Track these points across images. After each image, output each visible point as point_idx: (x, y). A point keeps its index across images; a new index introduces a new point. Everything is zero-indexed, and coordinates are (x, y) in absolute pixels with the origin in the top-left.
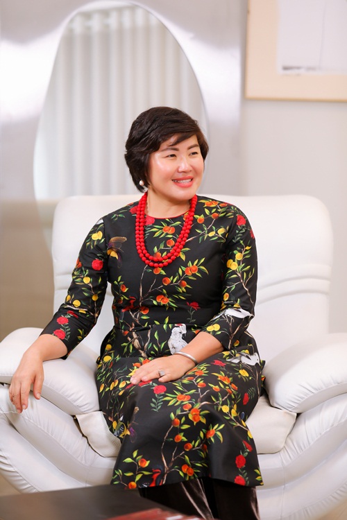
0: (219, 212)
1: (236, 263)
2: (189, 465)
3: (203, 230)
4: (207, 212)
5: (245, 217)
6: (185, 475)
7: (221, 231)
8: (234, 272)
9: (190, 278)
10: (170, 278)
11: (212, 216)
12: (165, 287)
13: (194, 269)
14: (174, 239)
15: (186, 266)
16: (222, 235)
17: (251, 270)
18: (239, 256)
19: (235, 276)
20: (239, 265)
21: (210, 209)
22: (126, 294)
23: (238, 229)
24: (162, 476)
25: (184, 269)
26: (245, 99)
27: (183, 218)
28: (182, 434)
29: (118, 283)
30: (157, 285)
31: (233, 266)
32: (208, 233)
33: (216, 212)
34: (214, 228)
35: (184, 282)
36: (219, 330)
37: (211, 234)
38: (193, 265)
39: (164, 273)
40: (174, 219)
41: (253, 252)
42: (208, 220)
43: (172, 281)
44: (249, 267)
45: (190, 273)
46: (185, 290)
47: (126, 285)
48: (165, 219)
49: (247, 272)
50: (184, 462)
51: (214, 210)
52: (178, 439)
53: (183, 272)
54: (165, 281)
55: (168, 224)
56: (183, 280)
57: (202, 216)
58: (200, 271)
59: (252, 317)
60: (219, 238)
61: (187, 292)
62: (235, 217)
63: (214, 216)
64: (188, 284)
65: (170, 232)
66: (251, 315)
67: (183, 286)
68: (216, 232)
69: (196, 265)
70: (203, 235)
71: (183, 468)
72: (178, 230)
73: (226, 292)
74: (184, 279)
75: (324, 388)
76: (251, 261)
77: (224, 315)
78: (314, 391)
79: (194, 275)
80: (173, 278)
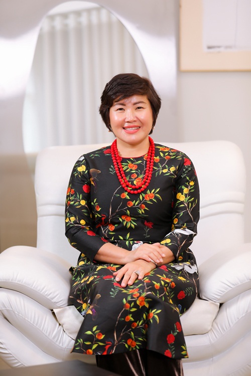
0: (171, 156)
1: (184, 196)
2: (133, 339)
3: (158, 167)
4: (162, 154)
5: (190, 160)
6: (129, 346)
7: (172, 169)
8: (182, 203)
9: (148, 202)
10: (133, 201)
11: (165, 158)
12: (129, 209)
13: (151, 195)
14: (137, 173)
15: (146, 193)
16: (173, 172)
17: (194, 200)
18: (186, 191)
19: (183, 205)
20: (186, 197)
21: (164, 153)
22: (99, 212)
23: (185, 168)
24: (112, 348)
25: (144, 195)
26: (180, 71)
27: (143, 158)
28: (131, 315)
29: (94, 204)
30: (122, 207)
31: (181, 197)
32: (162, 170)
33: (169, 155)
34: (167, 166)
35: (143, 205)
36: (170, 243)
37: (165, 171)
38: (150, 193)
39: (129, 198)
40: (137, 159)
41: (196, 186)
42: (162, 161)
43: (134, 204)
44: (193, 199)
45: (148, 199)
46: (143, 212)
47: (100, 206)
48: (129, 158)
49: (192, 203)
50: (130, 337)
51: (167, 154)
52: (128, 319)
53: (143, 198)
54: (129, 204)
55: (132, 162)
56: (142, 204)
57: (158, 157)
58: (156, 198)
59: (195, 235)
60: (171, 174)
61: (145, 213)
62: (183, 159)
63: (167, 158)
64: (146, 207)
65: (134, 168)
66: (194, 233)
67: (142, 208)
68: (169, 170)
69: (153, 193)
70: (159, 170)
71: (128, 341)
72: (140, 167)
73: (176, 217)
74: (144, 203)
75: (240, 283)
76: (195, 194)
77: (173, 233)
78: (232, 286)
79: (151, 200)
80: (135, 202)
